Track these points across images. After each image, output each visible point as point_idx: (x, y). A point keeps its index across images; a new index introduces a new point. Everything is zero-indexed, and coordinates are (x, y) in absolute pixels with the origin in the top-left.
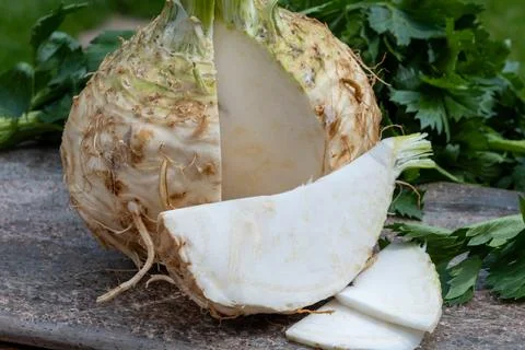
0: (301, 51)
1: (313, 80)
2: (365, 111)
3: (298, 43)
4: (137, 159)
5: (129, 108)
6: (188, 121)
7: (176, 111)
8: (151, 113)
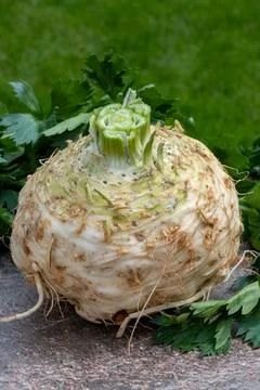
0: (172, 184)
1: (174, 207)
2: (217, 232)
3: (173, 177)
4: (40, 236)
5: (44, 200)
6: (75, 221)
7: (69, 211)
8: (55, 208)
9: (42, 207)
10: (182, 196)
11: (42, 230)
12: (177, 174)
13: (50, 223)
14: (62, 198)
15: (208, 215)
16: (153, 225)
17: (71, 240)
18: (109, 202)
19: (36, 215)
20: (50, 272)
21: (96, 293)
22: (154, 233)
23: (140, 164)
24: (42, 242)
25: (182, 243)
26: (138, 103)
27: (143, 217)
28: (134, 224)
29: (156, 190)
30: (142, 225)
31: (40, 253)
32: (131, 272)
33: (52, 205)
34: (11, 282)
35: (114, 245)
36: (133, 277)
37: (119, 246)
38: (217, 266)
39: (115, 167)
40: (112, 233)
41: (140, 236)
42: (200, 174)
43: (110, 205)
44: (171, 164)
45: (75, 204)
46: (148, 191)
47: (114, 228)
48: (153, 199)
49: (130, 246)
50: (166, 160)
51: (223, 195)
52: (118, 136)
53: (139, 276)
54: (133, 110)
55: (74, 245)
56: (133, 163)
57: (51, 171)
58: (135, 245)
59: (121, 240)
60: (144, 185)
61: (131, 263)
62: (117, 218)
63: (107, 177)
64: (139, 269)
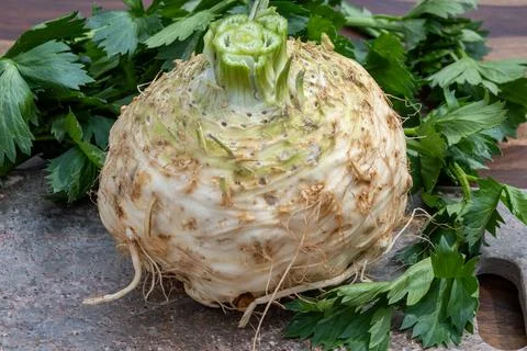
0: (315, 127)
1: (317, 159)
2: (375, 191)
3: (316, 117)
4: (136, 194)
5: (142, 145)
6: (183, 176)
7: (175, 163)
8: (156, 157)
9: (139, 155)
10: (328, 143)
11: (138, 187)
12: (322, 113)
13: (149, 177)
14: (166, 144)
15: (362, 169)
16: (289, 183)
17: (177, 202)
18: (230, 153)
19: (132, 164)
20: (150, 243)
21: (210, 271)
22: (290, 194)
23: (271, 98)
24: (140, 202)
25: (327, 207)
26: (271, 13)
27: (274, 172)
28: (263, 181)
29: (294, 136)
30: (274, 183)
31: (136, 217)
32: (258, 245)
33: (153, 153)
34: (100, 246)
35: (235, 209)
36: (260, 252)
37: (242, 210)
38: (374, 235)
39: (238, 103)
40: (233, 193)
41: (270, 198)
42: (354, 111)
43: (230, 155)
44: (315, 99)
45: (184, 153)
46: (282, 137)
47: (236, 187)
48: (289, 148)
49: (256, 211)
50: (307, 94)
51: (384, 140)
52: (243, 62)
53: (269, 250)
54: (264, 25)
55: (182, 209)
56: (263, 98)
57: (152, 105)
58: (263, 210)
59: (245, 202)
60: (277, 128)
61: (258, 233)
62: (240, 173)
63: (227, 117)
64: (268, 242)
